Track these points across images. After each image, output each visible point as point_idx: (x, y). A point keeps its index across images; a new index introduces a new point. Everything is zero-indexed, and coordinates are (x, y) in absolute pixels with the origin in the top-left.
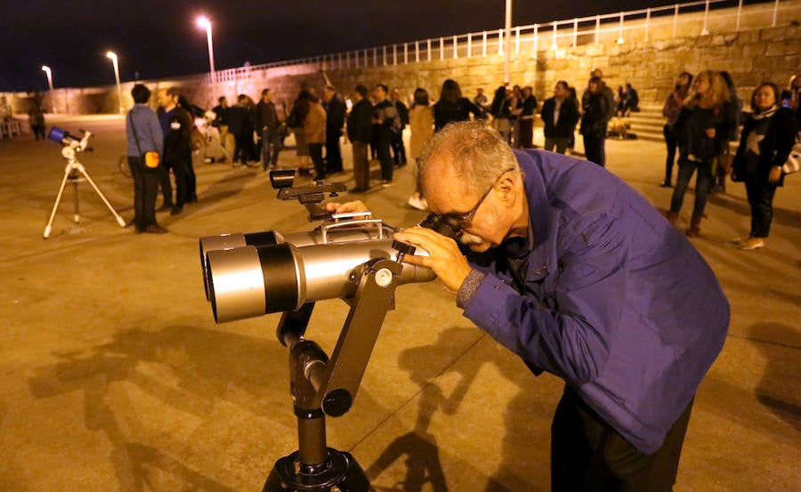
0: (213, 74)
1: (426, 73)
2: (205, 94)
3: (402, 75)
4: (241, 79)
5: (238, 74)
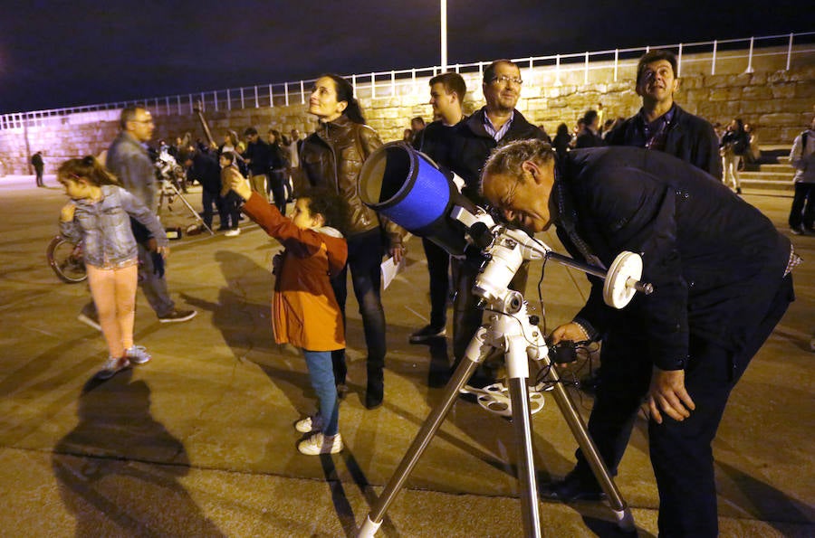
4: (32, 124)
5: (29, 120)
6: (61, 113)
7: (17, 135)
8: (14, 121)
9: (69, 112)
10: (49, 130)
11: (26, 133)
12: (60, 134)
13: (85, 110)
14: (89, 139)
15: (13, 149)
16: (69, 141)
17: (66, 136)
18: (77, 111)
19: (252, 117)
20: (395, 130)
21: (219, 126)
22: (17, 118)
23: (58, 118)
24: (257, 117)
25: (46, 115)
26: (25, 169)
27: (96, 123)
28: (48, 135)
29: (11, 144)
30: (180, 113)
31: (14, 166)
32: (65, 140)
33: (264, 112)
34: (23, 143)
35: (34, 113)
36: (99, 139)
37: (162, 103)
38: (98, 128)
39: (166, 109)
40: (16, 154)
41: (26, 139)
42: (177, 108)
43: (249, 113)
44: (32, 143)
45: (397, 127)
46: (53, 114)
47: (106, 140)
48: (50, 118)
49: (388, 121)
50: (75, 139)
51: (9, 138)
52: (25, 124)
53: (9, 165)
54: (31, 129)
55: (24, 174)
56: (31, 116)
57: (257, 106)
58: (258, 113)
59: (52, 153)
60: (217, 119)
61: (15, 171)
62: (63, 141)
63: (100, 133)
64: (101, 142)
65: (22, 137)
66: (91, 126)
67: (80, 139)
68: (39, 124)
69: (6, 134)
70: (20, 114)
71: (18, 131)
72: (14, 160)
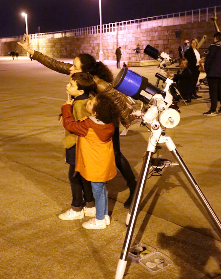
4: (121, 29)
5: (120, 26)
6: (137, 22)
9: (141, 21)
10: (129, 33)
11: (117, 35)
12: (135, 35)
13: (150, 20)
14: (150, 38)
15: (110, 44)
16: (139, 39)
17: (138, 36)
18: (145, 20)
22: (114, 25)
23: (135, 25)
25: (129, 23)
26: (114, 57)
27: (155, 28)
28: (128, 36)
29: (109, 41)
30: (207, 20)
31: (110, 55)
32: (137, 39)
34: (115, 41)
35: (123, 22)
36: (155, 38)
37: (196, 13)
38: (156, 31)
39: (198, 18)
40: (111, 48)
41: (117, 38)
44: (119, 40)
46: (133, 22)
47: (159, 39)
48: (130, 25)
50: (142, 38)
51: (109, 37)
52: (118, 30)
53: (107, 54)
54: (121, 32)
56: (121, 24)
59: (129, 47)
61: (110, 58)
62: (136, 40)
63: (157, 34)
64: (157, 40)
65: (115, 37)
66: (153, 30)
67: (145, 38)
68: (125, 29)
69: (107, 36)
70: (116, 23)
71: (114, 33)
72: (110, 51)
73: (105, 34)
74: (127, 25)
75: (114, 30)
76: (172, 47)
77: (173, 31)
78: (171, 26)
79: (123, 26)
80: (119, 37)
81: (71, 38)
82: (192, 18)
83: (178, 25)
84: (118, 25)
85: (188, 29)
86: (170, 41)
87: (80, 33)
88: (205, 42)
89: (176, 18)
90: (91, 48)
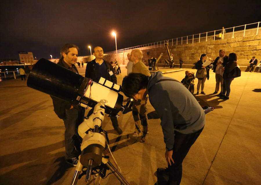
0: (117, 51)
1: (212, 46)
2: (114, 57)
3: (197, 48)
4: (125, 52)
5: (124, 51)
7: (122, 55)
8: (122, 51)
11: (124, 54)
19: (185, 47)
20: (255, 52)
21: (173, 51)
24: (187, 47)
25: (128, 49)
33: (190, 45)
34: (123, 57)
37: (156, 44)
39: (157, 46)
40: (121, 59)
42: (160, 45)
43: (184, 46)
45: (256, 50)
46: (129, 49)
49: (251, 47)
52: (124, 52)
54: (125, 53)
55: (123, 64)
57: (187, 43)
58: (187, 46)
60: (172, 49)
68: (126, 51)
69: (120, 54)
70: (123, 49)
71: (122, 53)
72: (121, 61)
73: (119, 54)
74: (129, 50)
75: (126, 52)
76: (146, 59)
77: (146, 52)
78: (145, 50)
79: (126, 50)
80: (124, 55)
81: (107, 56)
82: (154, 47)
83: (148, 49)
84: (124, 50)
85: (152, 51)
86: (145, 56)
87: (111, 53)
88: (162, 57)
89: (147, 47)
90: (114, 60)
